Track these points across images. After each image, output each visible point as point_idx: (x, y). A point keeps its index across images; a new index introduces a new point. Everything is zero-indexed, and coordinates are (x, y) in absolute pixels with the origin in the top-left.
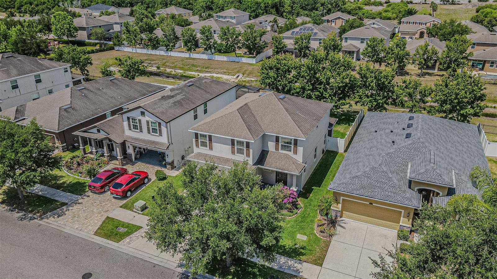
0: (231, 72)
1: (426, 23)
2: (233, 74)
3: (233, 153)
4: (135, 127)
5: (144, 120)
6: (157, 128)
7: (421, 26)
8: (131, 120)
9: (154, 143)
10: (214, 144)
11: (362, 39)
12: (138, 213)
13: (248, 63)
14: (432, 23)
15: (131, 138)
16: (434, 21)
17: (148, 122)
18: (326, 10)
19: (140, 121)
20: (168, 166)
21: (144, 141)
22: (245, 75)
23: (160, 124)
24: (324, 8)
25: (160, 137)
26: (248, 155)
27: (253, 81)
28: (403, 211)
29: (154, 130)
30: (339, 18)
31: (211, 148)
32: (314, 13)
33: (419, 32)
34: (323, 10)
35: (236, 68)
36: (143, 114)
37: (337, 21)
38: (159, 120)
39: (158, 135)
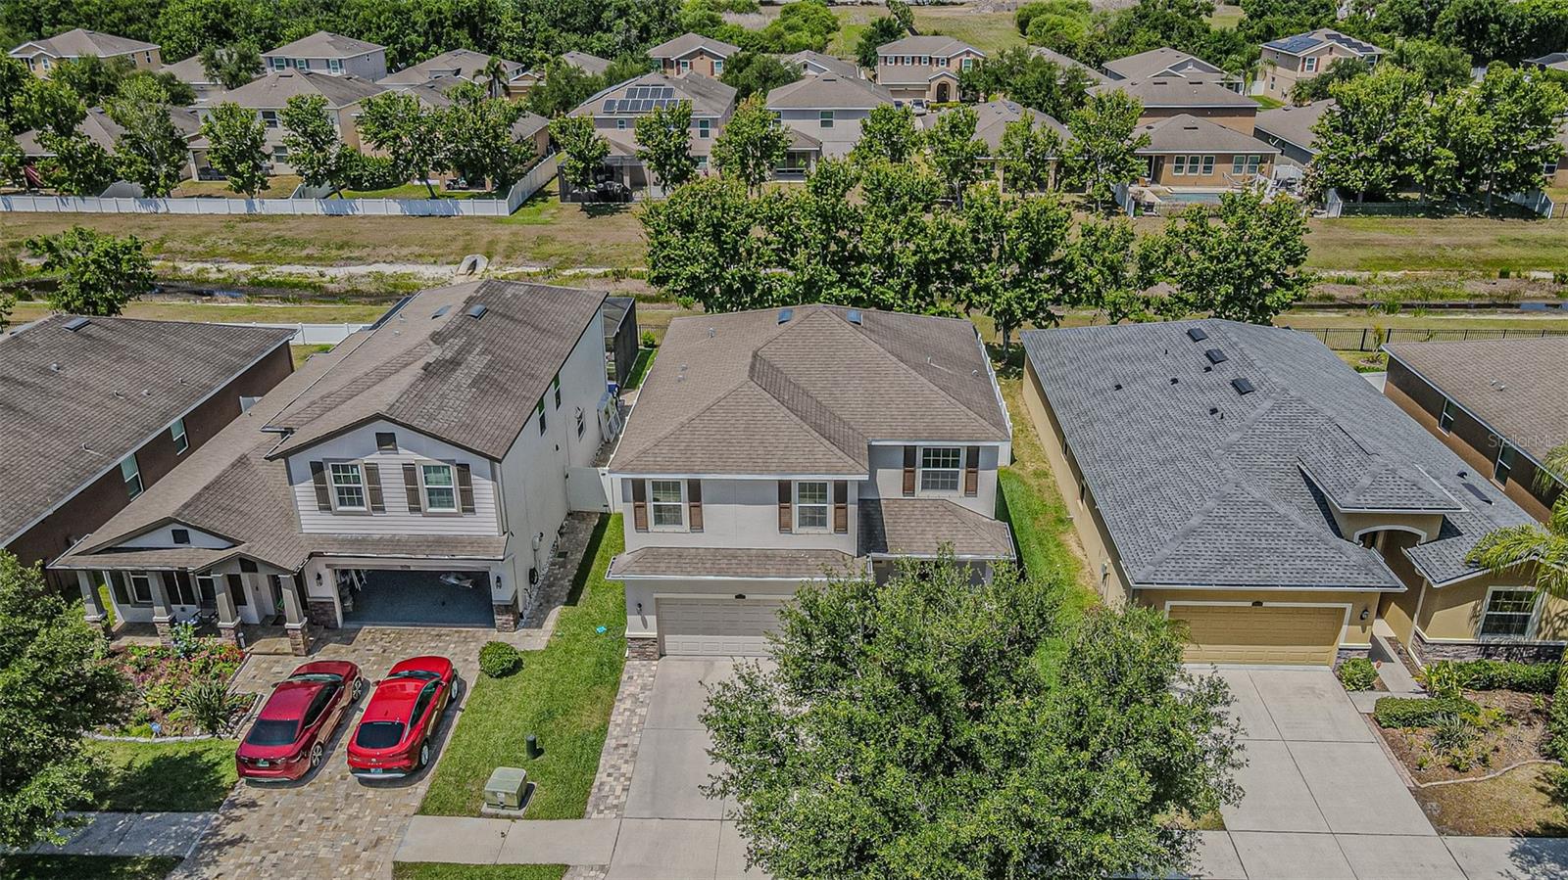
0: (441, 251)
1: (948, 59)
2: (451, 258)
3: (784, 527)
4: (350, 496)
5: (391, 465)
6: (454, 486)
7: (935, 68)
8: (329, 474)
9: (440, 542)
10: (708, 509)
11: (824, 114)
12: (509, 817)
13: (484, 217)
14: (964, 58)
15: (335, 540)
16: (968, 53)
17: (409, 471)
18: (636, 28)
19: (372, 471)
20: (499, 619)
21: (395, 543)
22: (496, 259)
23: (464, 469)
24: (627, 21)
25: (468, 517)
26: (841, 528)
27: (535, 274)
28: (1349, 607)
29: (439, 496)
30: (701, 52)
31: (697, 525)
32: (599, 39)
33: (935, 85)
34: (628, 30)
35: (454, 239)
36: (385, 441)
37: (696, 61)
38: (461, 456)
39: (454, 510)
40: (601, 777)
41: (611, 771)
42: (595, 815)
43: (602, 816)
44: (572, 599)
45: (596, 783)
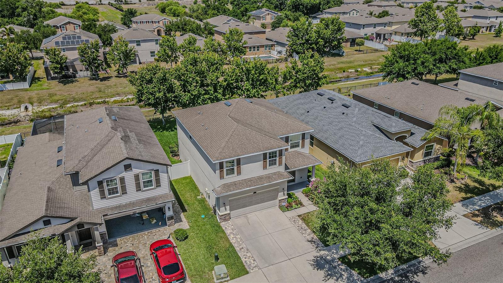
1: (159, 21)
3: (265, 167)
4: (113, 191)
5: (129, 176)
6: (153, 178)
7: (154, 25)
8: (105, 184)
9: (149, 200)
10: (243, 167)
11: (137, 41)
12: (225, 281)
14: (164, 21)
15: (108, 209)
16: (165, 19)
17: (137, 177)
18: (32, 15)
19: (122, 180)
20: (168, 223)
21: (132, 204)
23: (157, 172)
24: (28, 12)
25: (158, 189)
26: (281, 163)
29: (148, 183)
30: (69, 23)
31: (239, 173)
33: (156, 30)
34: (29, 16)
36: (128, 167)
37: (68, 26)
38: (156, 167)
39: (153, 187)
40: (243, 260)
41: (245, 257)
42: (252, 271)
43: (254, 271)
44: (184, 210)
45: (244, 262)
